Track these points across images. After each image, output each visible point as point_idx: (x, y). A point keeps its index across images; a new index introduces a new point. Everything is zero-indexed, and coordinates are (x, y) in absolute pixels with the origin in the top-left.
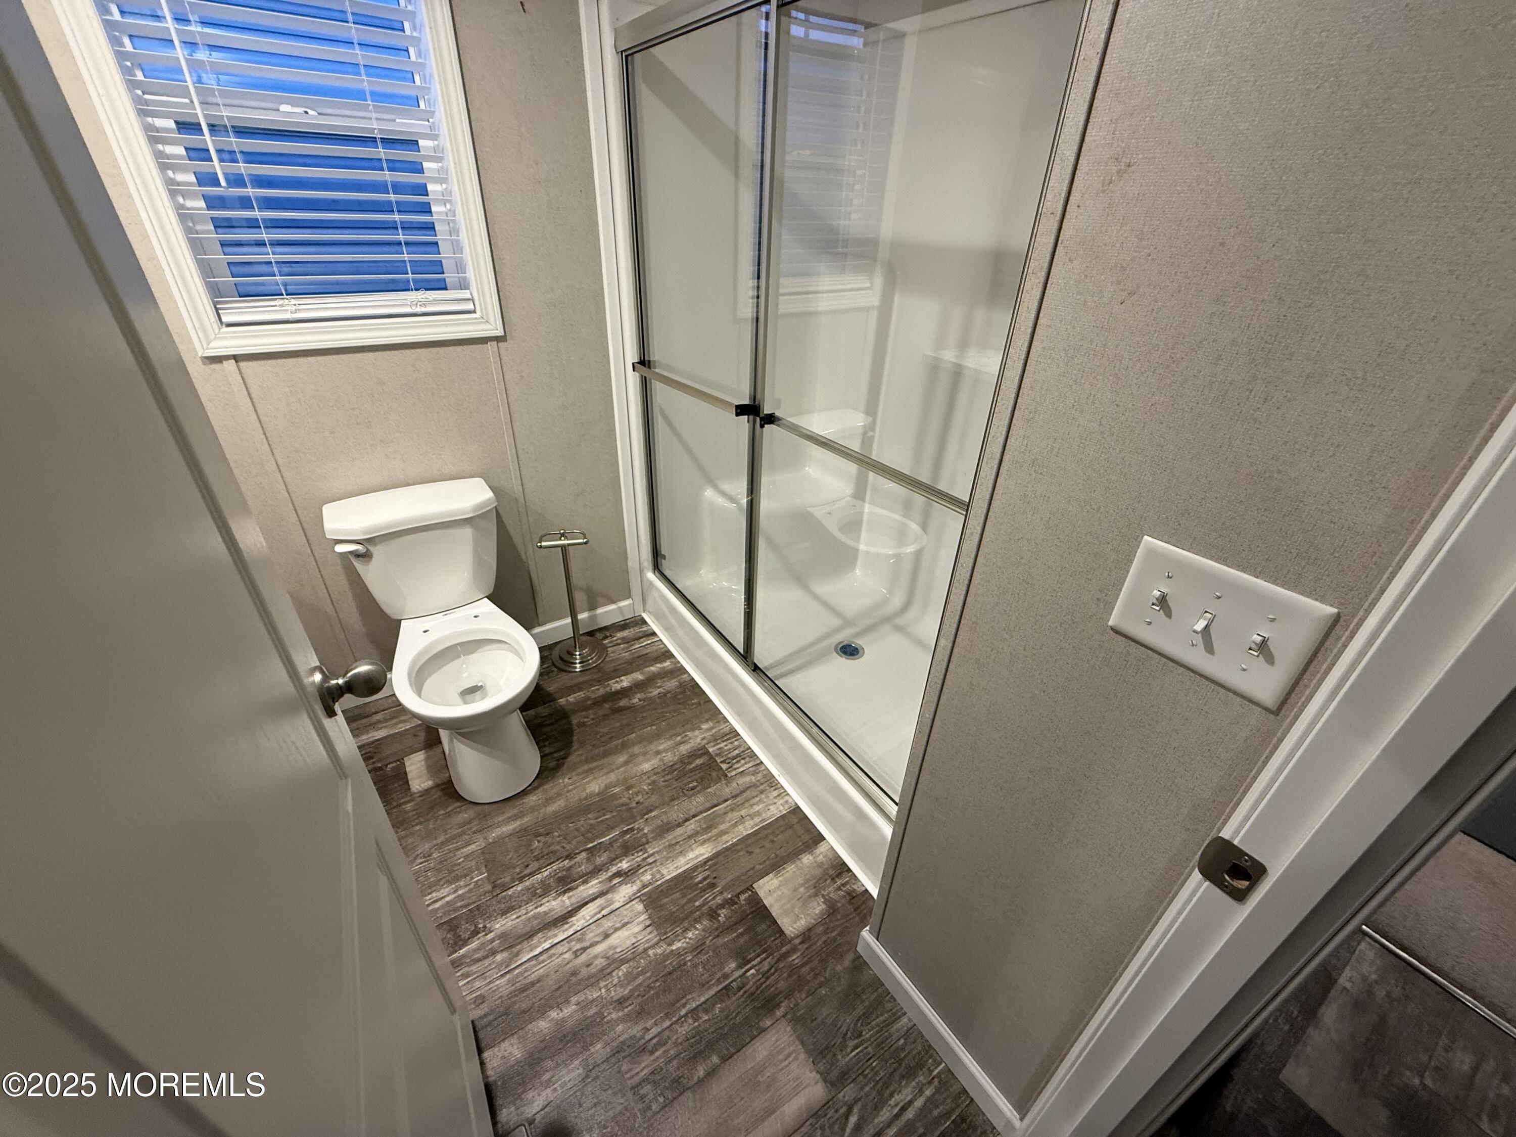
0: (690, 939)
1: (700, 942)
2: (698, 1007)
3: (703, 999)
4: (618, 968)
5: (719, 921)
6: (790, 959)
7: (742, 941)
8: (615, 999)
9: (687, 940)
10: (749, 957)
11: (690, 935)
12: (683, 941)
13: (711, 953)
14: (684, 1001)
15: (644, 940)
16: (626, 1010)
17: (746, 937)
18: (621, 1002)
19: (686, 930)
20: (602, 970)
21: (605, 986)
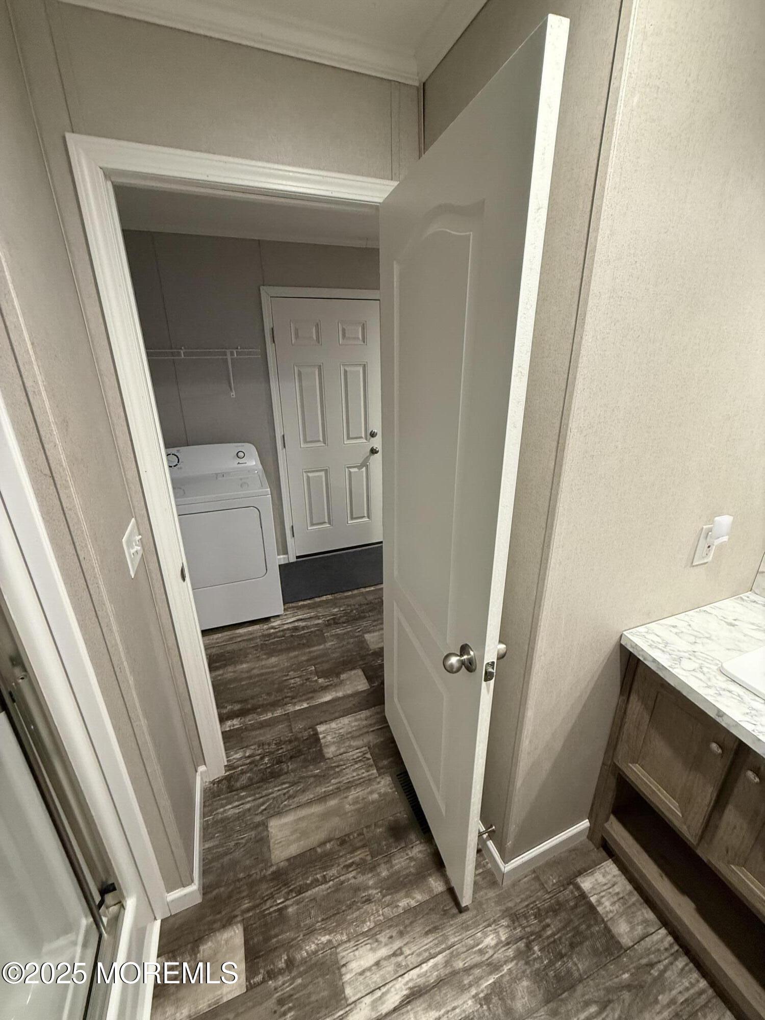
0: (314, 943)
1: (308, 936)
2: (321, 885)
3: (317, 889)
4: (370, 930)
5: (288, 956)
6: (250, 904)
7: (277, 930)
8: (373, 904)
9: (316, 941)
10: (277, 914)
11: (313, 947)
12: (319, 942)
13: (302, 924)
14: (329, 891)
15: (349, 951)
16: (366, 894)
17: (273, 933)
18: (368, 900)
19: (315, 953)
20: (381, 931)
21: (379, 916)
